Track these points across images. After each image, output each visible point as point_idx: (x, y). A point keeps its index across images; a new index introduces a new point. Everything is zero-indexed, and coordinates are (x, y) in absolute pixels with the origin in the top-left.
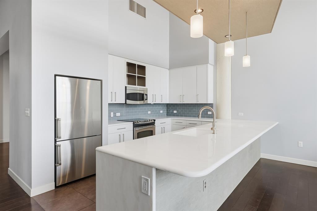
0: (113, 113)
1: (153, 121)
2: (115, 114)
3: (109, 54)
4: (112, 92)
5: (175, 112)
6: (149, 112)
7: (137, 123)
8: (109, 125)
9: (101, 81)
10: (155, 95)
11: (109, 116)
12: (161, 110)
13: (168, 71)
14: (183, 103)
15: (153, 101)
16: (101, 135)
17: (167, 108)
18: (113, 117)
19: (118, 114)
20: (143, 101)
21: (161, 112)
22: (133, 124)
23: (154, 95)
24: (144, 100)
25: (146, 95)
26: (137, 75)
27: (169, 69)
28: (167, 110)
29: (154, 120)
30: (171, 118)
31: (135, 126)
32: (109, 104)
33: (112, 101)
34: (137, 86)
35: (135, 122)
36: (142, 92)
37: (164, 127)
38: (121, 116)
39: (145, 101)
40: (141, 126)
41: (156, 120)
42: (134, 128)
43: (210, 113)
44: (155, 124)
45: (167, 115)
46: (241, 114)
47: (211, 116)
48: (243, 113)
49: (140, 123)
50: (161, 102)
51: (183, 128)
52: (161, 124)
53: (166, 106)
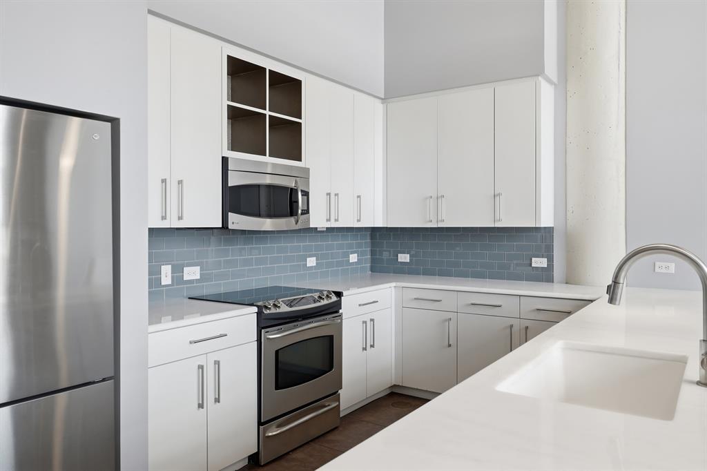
0: (169, 267)
1: (334, 298)
2: (177, 270)
3: (150, 12)
4: (164, 181)
5: (404, 258)
6: (311, 262)
7: (273, 311)
8: (152, 328)
9: (114, 122)
10: (336, 195)
11: (154, 279)
12: (352, 253)
13: (379, 106)
14: (441, 225)
15: (329, 220)
16: (116, 378)
17: (373, 245)
18: (172, 285)
19: (192, 273)
20: (292, 220)
21: (353, 258)
22: (259, 314)
23: (332, 196)
24: (297, 214)
25: (306, 194)
26: (267, 113)
27: (384, 100)
28: (373, 253)
29: (339, 294)
30: (394, 284)
31: (265, 322)
32: (152, 231)
33: (164, 218)
34: (267, 159)
35: (266, 307)
36: (293, 185)
37: (372, 320)
38: (204, 278)
39: (302, 218)
40: (288, 320)
41: (345, 293)
42: (263, 330)
43: (539, 262)
44: (341, 311)
45: (372, 271)
46: (667, 268)
47: (546, 276)
48: (673, 265)
49: (284, 309)
50: (359, 221)
51: (446, 320)
52: (362, 307)
53: (368, 237)
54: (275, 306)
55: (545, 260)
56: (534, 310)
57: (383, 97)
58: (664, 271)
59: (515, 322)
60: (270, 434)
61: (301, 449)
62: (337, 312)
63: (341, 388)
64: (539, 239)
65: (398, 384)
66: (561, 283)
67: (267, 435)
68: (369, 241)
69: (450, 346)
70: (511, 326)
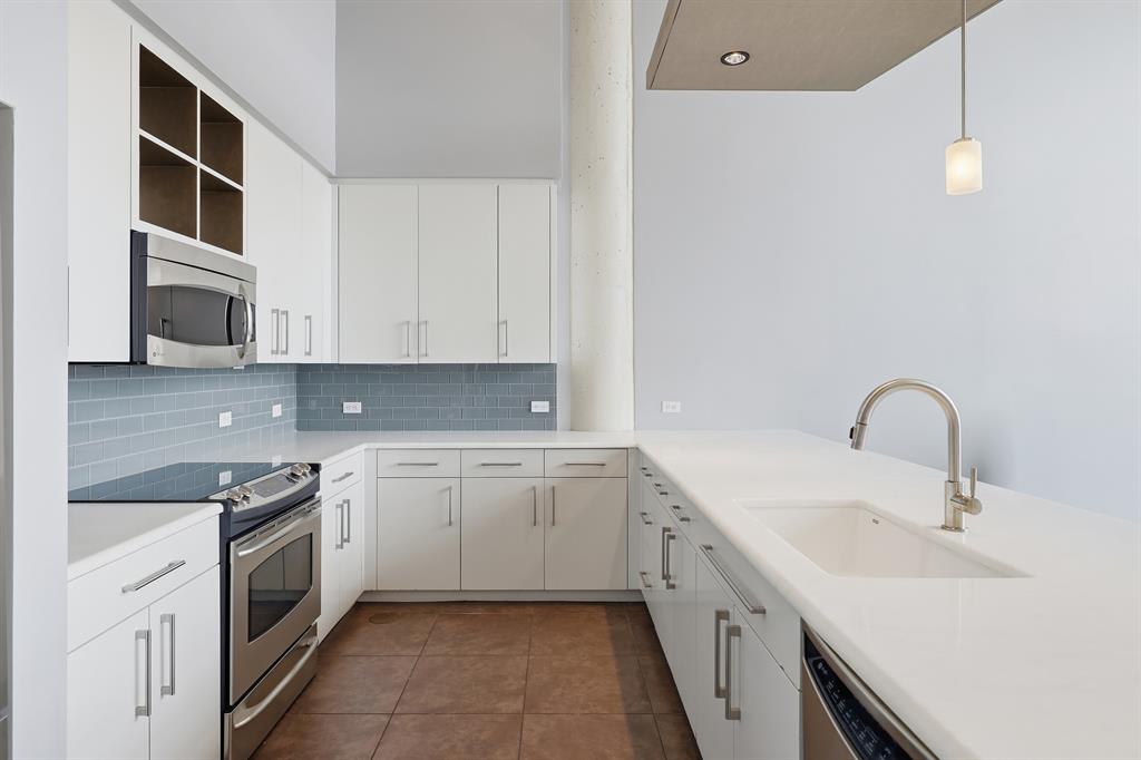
5: (353, 407)
6: (225, 419)
7: (243, 507)
10: (283, 313)
12: (275, 403)
13: (328, 188)
14: (424, 361)
15: (275, 352)
20: (235, 350)
21: (277, 411)
22: (225, 516)
23: (281, 315)
24: (244, 343)
26: (198, 164)
27: (334, 180)
28: (299, 402)
29: (315, 468)
30: (365, 446)
31: (235, 529)
35: (235, 503)
36: (235, 292)
37: (348, 501)
39: (249, 348)
40: (261, 520)
41: (323, 464)
42: (232, 543)
43: (540, 407)
44: (318, 494)
45: (298, 429)
46: (674, 407)
47: (547, 422)
48: (679, 404)
49: (257, 501)
50: (309, 354)
51: (446, 490)
52: (337, 483)
53: (294, 378)
54: (245, 498)
55: (547, 403)
56: (562, 466)
57: (334, 174)
58: (670, 410)
59: (538, 483)
60: (241, 724)
61: (278, 729)
62: (313, 496)
63: (319, 614)
64: (539, 377)
65: (369, 589)
66: (565, 430)
67: (237, 726)
68: (294, 384)
69: (450, 523)
70: (534, 488)
